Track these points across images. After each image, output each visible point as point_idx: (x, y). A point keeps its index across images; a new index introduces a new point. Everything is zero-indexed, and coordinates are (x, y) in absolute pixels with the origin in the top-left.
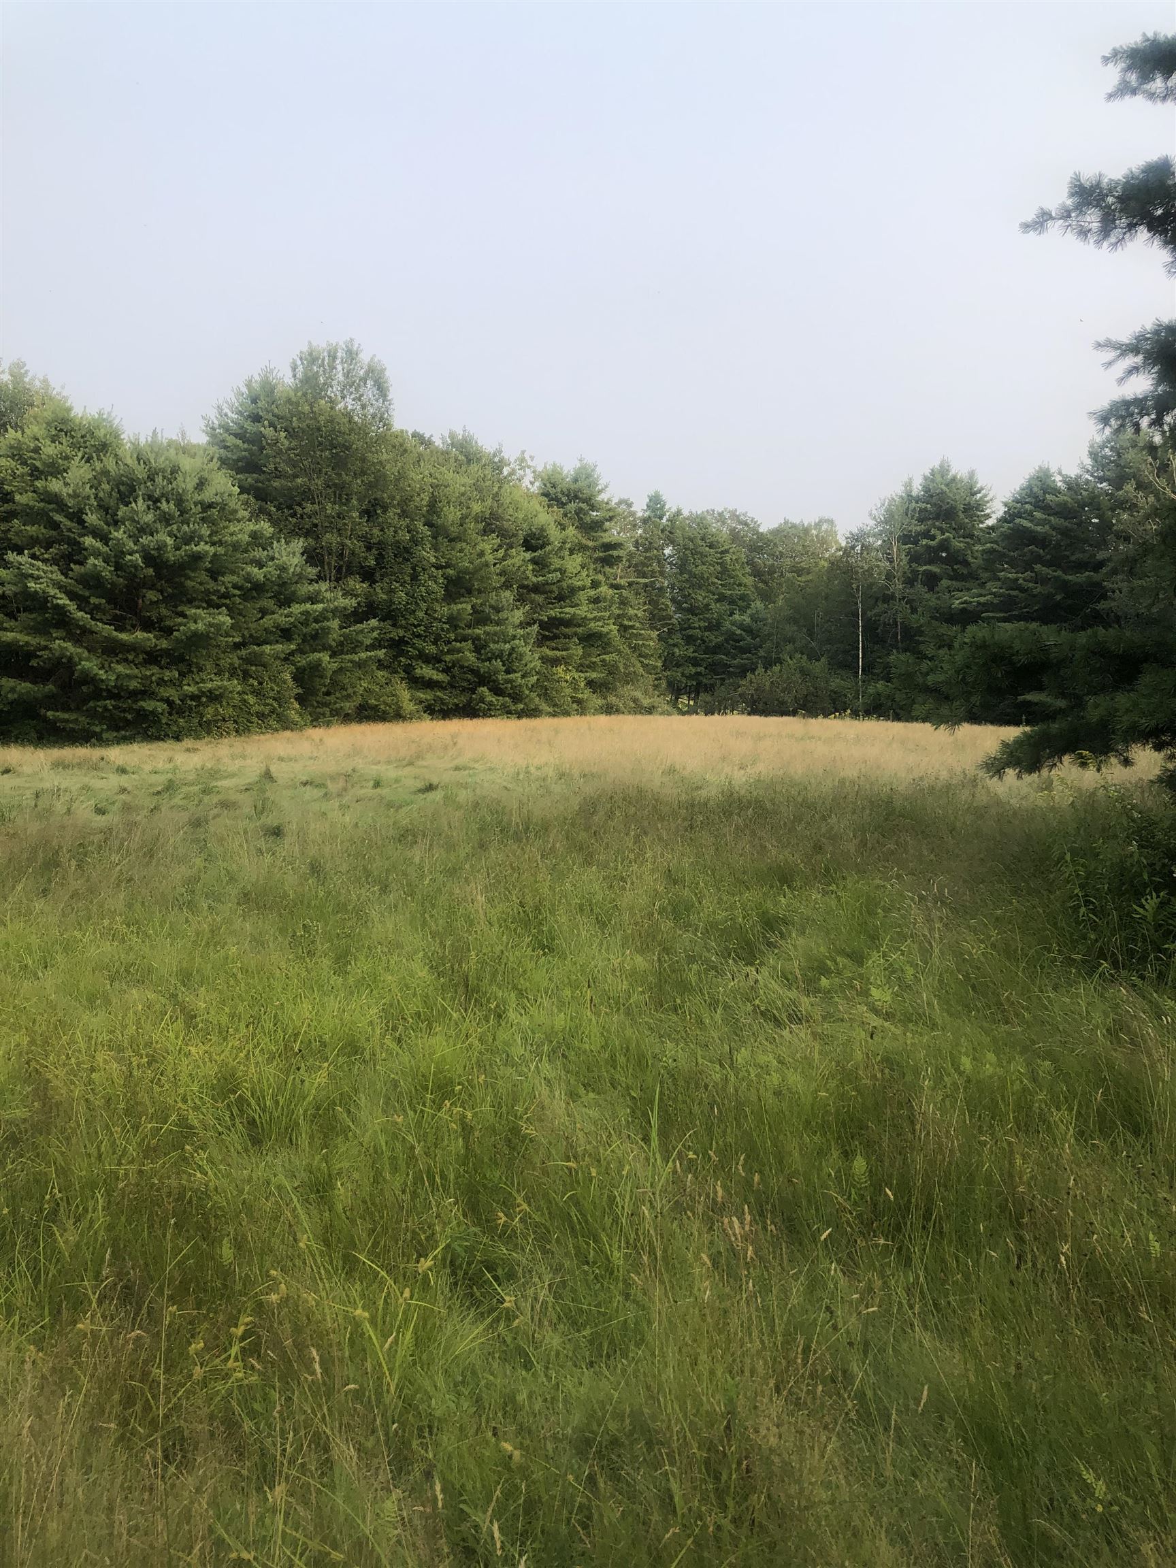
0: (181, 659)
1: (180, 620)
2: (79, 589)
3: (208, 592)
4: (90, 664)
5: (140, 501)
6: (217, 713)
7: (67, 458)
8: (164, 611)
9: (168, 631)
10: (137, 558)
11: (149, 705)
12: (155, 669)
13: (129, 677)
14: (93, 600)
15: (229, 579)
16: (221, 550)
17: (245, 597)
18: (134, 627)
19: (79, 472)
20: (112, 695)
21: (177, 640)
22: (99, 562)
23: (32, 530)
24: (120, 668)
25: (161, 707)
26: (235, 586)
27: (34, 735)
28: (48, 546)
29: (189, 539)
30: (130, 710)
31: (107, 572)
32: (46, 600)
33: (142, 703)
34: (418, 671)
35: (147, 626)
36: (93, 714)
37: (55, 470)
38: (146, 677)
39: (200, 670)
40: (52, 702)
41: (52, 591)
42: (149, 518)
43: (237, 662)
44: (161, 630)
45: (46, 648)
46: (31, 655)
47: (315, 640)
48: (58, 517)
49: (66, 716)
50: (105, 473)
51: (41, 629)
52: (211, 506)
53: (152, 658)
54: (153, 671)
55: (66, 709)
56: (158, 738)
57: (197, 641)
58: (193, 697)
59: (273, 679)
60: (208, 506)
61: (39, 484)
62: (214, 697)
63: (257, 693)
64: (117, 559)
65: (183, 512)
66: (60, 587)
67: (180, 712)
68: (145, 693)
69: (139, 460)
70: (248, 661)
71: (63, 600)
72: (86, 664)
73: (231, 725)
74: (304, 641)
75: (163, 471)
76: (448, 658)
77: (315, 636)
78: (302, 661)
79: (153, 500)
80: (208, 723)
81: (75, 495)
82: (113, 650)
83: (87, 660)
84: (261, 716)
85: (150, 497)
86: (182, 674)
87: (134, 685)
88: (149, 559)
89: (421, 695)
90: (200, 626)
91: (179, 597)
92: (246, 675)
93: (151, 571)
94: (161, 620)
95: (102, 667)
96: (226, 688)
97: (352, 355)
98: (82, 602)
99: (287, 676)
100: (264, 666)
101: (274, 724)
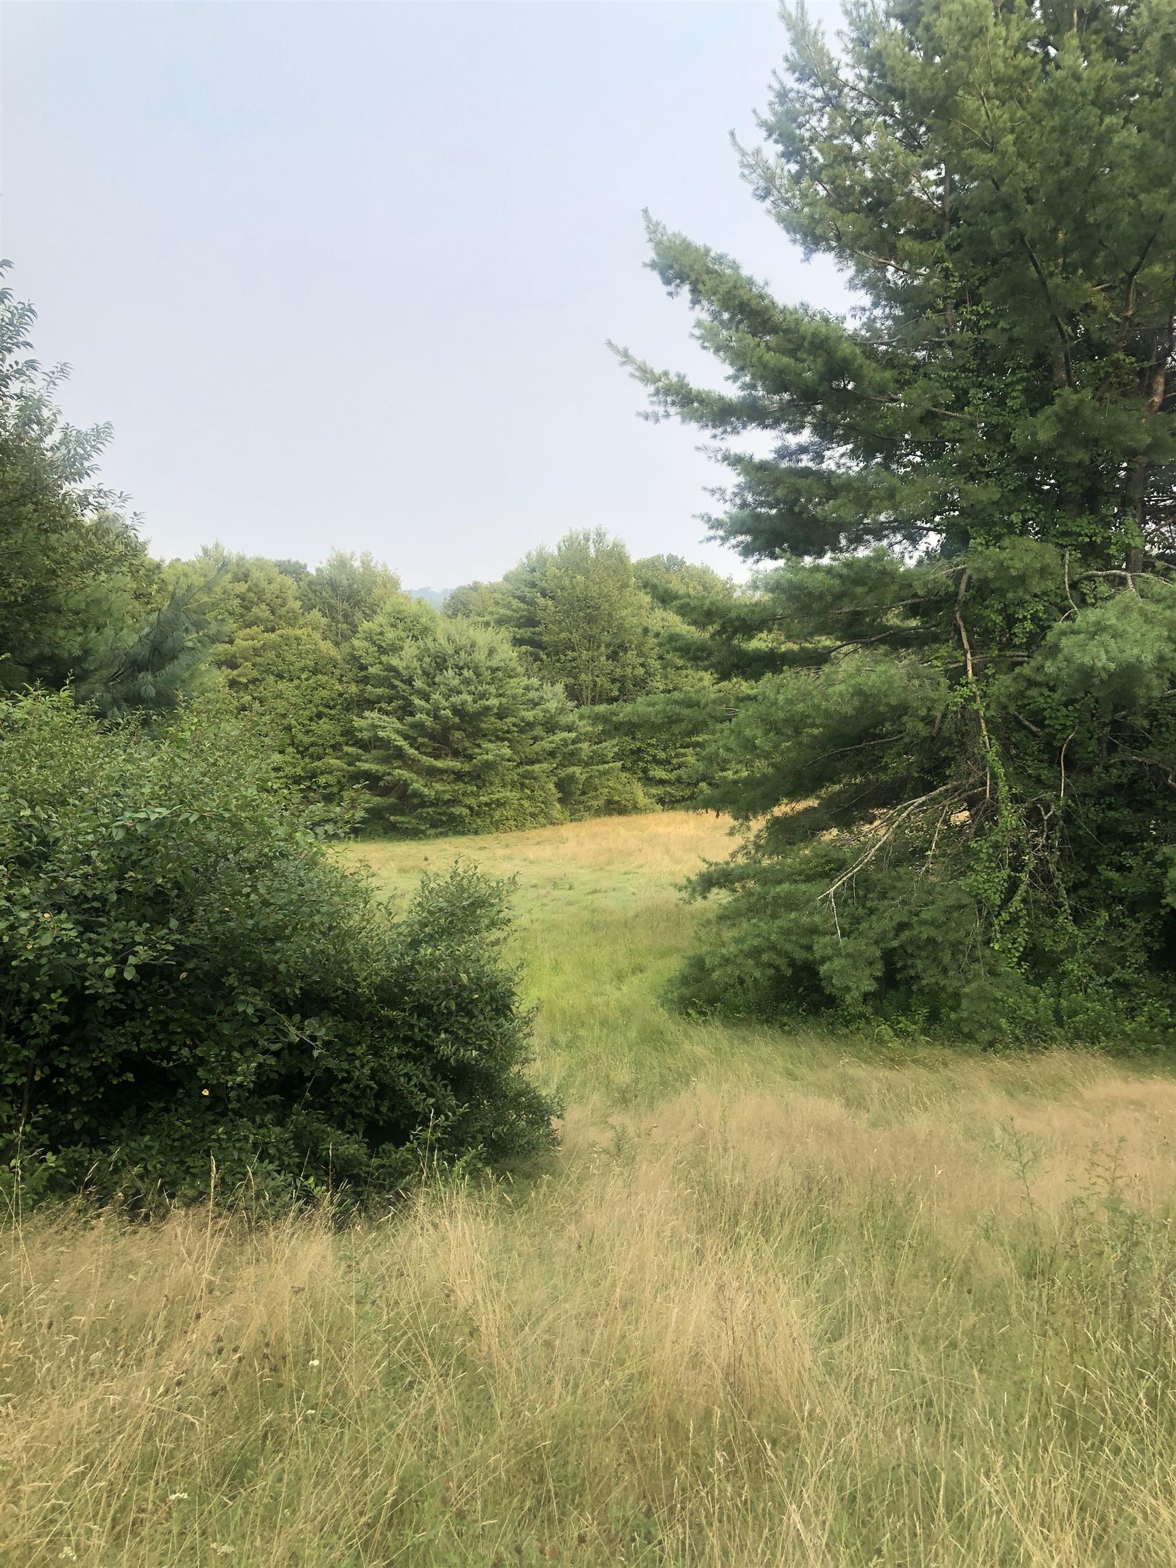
0: (479, 777)
1: (477, 750)
2: (411, 733)
3: (496, 730)
4: (418, 784)
5: (450, 670)
6: (502, 815)
7: (401, 639)
8: (467, 744)
9: (470, 758)
10: (448, 713)
11: (457, 810)
12: (461, 785)
13: (444, 792)
14: (420, 740)
15: (510, 720)
16: (504, 700)
17: (521, 731)
18: (447, 755)
19: (410, 650)
20: (432, 804)
21: (476, 766)
22: (424, 717)
23: (379, 691)
24: (438, 786)
25: (466, 811)
26: (514, 725)
27: (382, 831)
28: (390, 701)
29: (483, 696)
30: (444, 814)
31: (429, 722)
32: (389, 742)
33: (452, 810)
34: (651, 773)
35: (456, 754)
36: (421, 818)
37: (395, 649)
38: (455, 791)
39: (491, 784)
40: (394, 810)
41: (394, 736)
42: (456, 682)
43: (516, 778)
44: (465, 756)
45: (389, 774)
46: (379, 778)
47: (572, 757)
48: (396, 683)
49: (402, 819)
50: (427, 650)
51: (385, 760)
52: (498, 669)
53: (459, 776)
54: (460, 786)
55: (403, 814)
56: (463, 834)
57: (489, 765)
58: (486, 804)
59: (542, 788)
60: (495, 670)
61: (384, 658)
62: (500, 804)
63: (530, 798)
64: (435, 714)
65: (478, 675)
66: (398, 732)
67: (478, 814)
68: (454, 802)
69: (449, 639)
70: (524, 776)
71: (401, 742)
72: (416, 785)
73: (512, 822)
74: (564, 758)
75: (465, 646)
76: (675, 761)
77: (572, 754)
78: (562, 773)
79: (459, 668)
80: (497, 821)
81: (408, 667)
82: (432, 773)
83: (417, 781)
84: (533, 815)
85: (457, 666)
86: (478, 787)
87: (447, 797)
88: (456, 711)
89: (653, 791)
90: (490, 757)
91: (477, 734)
92: (523, 785)
93: (457, 720)
94: (465, 749)
95: (426, 786)
96: (507, 798)
97: (600, 536)
98: (412, 742)
99: (551, 786)
100: (535, 779)
101: (543, 821)
